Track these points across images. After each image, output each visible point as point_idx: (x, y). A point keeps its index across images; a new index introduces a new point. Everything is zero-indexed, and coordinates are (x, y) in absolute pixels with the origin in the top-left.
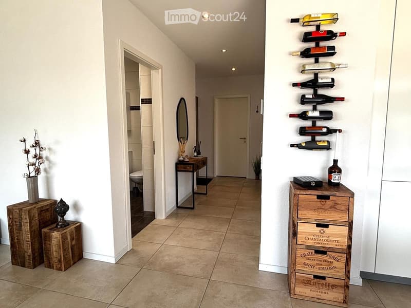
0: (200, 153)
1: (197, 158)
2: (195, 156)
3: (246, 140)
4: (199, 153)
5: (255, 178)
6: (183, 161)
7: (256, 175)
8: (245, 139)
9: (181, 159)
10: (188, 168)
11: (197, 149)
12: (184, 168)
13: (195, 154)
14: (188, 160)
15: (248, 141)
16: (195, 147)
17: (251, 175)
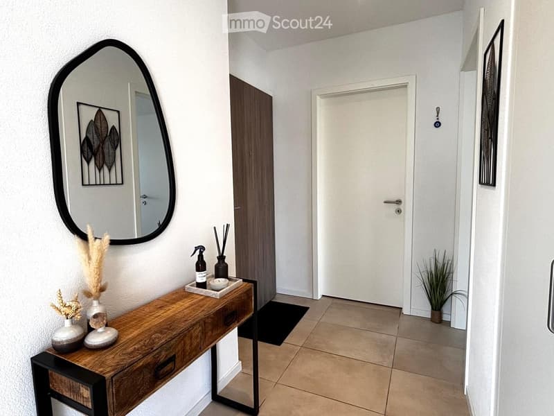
3: (401, 207)
5: (429, 316)
7: (432, 309)
8: (399, 202)
10: (85, 394)
12: (70, 389)
13: (200, 278)
15: (408, 207)
16: (201, 249)
17: (417, 305)
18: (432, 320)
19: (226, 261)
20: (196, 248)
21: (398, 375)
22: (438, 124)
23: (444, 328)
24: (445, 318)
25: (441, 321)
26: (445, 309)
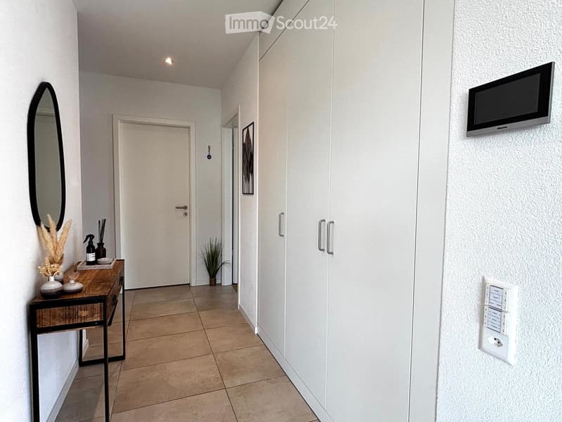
0: (104, 251)
1: (97, 267)
2: (89, 263)
3: (188, 211)
4: (100, 252)
5: (209, 283)
6: (61, 292)
7: (210, 278)
8: (185, 208)
9: (53, 285)
10: (84, 313)
11: (96, 242)
12: (65, 318)
13: (92, 257)
14: (77, 286)
15: (194, 210)
16: (91, 237)
17: (200, 278)
18: (211, 285)
19: (104, 246)
20: (87, 237)
21: (203, 314)
22: (209, 157)
23: (218, 287)
24: (218, 282)
25: (215, 284)
26: (218, 277)
